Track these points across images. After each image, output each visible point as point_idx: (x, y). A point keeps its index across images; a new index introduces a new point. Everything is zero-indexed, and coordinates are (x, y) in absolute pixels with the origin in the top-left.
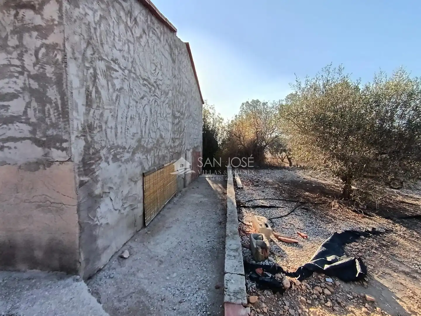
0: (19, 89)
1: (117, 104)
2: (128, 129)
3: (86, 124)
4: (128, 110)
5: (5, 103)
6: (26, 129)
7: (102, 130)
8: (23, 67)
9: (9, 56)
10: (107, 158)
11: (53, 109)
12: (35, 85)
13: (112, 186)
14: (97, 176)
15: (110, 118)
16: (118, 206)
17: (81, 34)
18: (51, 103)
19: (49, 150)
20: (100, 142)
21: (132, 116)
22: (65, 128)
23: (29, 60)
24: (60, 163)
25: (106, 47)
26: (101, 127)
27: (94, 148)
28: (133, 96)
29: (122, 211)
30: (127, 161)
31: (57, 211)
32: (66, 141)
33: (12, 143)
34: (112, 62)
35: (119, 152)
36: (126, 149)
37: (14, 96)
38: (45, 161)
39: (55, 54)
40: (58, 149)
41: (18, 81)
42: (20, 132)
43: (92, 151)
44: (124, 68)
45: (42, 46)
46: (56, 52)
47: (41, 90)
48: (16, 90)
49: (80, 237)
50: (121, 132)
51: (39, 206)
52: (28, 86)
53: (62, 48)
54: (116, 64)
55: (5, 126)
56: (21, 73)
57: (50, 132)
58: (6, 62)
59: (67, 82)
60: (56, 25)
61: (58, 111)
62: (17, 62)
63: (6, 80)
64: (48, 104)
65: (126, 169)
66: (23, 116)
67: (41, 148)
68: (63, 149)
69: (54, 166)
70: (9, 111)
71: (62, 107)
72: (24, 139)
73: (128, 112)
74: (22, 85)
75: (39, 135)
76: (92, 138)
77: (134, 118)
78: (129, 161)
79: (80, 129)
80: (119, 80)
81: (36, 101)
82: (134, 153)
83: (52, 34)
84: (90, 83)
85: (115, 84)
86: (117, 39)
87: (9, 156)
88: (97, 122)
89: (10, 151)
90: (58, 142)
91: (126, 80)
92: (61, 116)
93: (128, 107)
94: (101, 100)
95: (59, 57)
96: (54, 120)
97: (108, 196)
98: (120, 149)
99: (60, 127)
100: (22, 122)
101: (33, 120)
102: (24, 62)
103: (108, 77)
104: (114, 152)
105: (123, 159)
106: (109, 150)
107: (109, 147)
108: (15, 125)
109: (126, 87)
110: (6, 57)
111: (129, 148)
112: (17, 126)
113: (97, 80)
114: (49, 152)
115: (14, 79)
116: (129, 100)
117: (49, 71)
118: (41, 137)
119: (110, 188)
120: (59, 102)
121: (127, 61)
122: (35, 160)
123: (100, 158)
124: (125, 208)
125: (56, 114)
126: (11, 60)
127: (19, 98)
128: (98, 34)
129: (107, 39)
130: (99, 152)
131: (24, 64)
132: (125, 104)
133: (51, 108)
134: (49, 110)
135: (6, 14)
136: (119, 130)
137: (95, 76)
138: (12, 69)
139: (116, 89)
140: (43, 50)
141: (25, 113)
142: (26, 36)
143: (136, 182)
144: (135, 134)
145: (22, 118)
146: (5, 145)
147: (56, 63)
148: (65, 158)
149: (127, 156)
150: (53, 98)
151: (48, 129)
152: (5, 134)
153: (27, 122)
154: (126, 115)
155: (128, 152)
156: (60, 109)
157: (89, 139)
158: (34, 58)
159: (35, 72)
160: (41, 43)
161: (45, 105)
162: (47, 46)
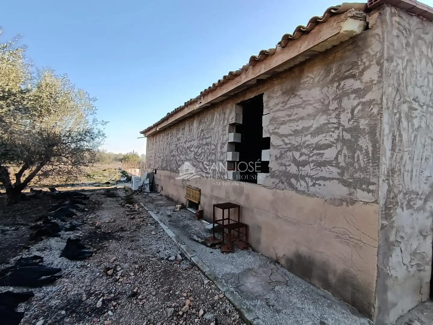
0: (334, 141)
1: (414, 144)
2: (422, 172)
3: (390, 168)
4: (423, 150)
5: (321, 152)
6: (335, 171)
7: (400, 174)
8: (339, 124)
9: (329, 117)
10: (402, 204)
11: (363, 155)
12: (347, 136)
13: (403, 235)
14: (393, 221)
15: (408, 161)
16: (406, 261)
17: (393, 85)
18: (361, 150)
19: (354, 190)
20: (398, 186)
21: (427, 157)
22: (373, 172)
23: (344, 118)
24: (364, 204)
25: (410, 88)
26: (400, 170)
27: (394, 192)
28: (429, 134)
29: (410, 269)
30: (419, 209)
31: (355, 246)
32: (374, 184)
33: (322, 181)
34: (413, 101)
35: (412, 198)
36: (419, 194)
37: (329, 146)
38: (348, 200)
39: (371, 108)
40: (363, 190)
41: (333, 134)
42: (330, 174)
43: (392, 195)
44: (423, 104)
45: (358, 105)
46: (372, 107)
47: (353, 140)
48: (331, 142)
49: (377, 281)
50: (416, 175)
51: (338, 237)
52: (341, 138)
53: (379, 102)
54: (416, 102)
55: (319, 168)
56: (337, 128)
57: (357, 175)
58: (325, 122)
59: (380, 131)
60: (375, 84)
61: (368, 157)
62: (335, 121)
63: (324, 135)
64: (358, 151)
65: (417, 219)
66: (334, 161)
67: (346, 188)
68: (369, 191)
69: (357, 205)
70: (323, 157)
71: (373, 154)
72: (333, 179)
73: (423, 152)
74: (336, 137)
75: (346, 177)
76: (393, 181)
77: (428, 159)
78: (420, 210)
79: (386, 173)
80: (418, 118)
81: (347, 149)
82: (426, 201)
83: (370, 93)
84: (395, 129)
85: (414, 124)
86: (418, 75)
87: (318, 191)
88: (398, 165)
89: (320, 187)
90: (364, 184)
91: (423, 117)
92: (370, 161)
93: (423, 147)
94: (402, 143)
95: (375, 111)
96: (362, 165)
97: (399, 246)
98: (414, 195)
99: (368, 170)
100: (332, 166)
101: (343, 164)
102: (340, 119)
103: (409, 118)
104: (408, 198)
105: (416, 207)
106: (405, 194)
107: (405, 192)
108: (326, 167)
109: (423, 125)
110: (326, 118)
111: (422, 195)
112: (328, 168)
113: (401, 124)
114: (353, 193)
115: (331, 133)
116: (425, 138)
117: (363, 123)
118: (348, 179)
119: (402, 237)
120: (370, 149)
121: (426, 96)
122: (340, 197)
123: (397, 203)
124: (412, 266)
125: (365, 160)
126: (330, 120)
127: (333, 147)
128: (404, 79)
129: (411, 79)
130: (397, 197)
131: (340, 121)
132: (421, 143)
133: (361, 154)
134: (358, 156)
135: (331, 87)
136: (414, 174)
137: (400, 121)
138: (330, 126)
139: (414, 129)
140: (360, 107)
141: (336, 158)
142: (345, 100)
143: (425, 237)
144: (429, 177)
145: (333, 162)
146: (317, 182)
147: (371, 116)
148: (371, 199)
149: (419, 203)
150: (364, 146)
151: (356, 172)
152: (318, 174)
153: (337, 166)
154: (421, 156)
155: (420, 199)
156: (370, 155)
157: (391, 183)
158: (350, 115)
159: (349, 126)
160: (358, 102)
161: (355, 153)
162: (364, 104)
